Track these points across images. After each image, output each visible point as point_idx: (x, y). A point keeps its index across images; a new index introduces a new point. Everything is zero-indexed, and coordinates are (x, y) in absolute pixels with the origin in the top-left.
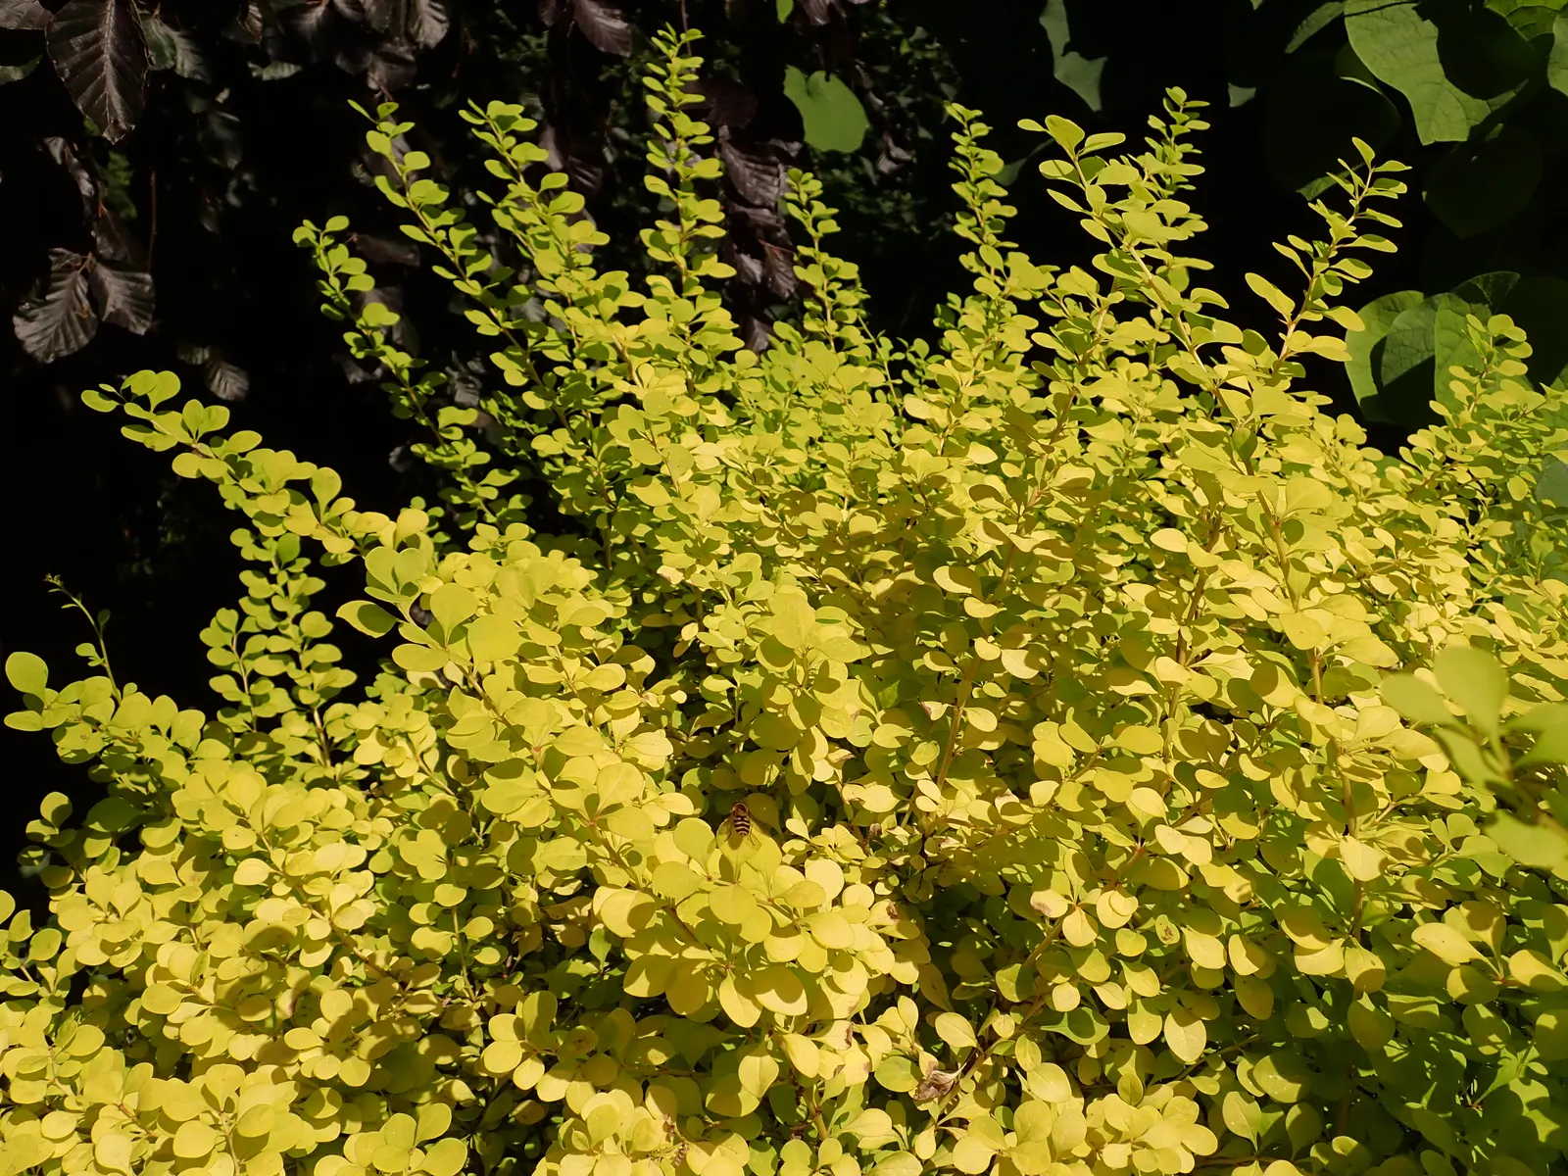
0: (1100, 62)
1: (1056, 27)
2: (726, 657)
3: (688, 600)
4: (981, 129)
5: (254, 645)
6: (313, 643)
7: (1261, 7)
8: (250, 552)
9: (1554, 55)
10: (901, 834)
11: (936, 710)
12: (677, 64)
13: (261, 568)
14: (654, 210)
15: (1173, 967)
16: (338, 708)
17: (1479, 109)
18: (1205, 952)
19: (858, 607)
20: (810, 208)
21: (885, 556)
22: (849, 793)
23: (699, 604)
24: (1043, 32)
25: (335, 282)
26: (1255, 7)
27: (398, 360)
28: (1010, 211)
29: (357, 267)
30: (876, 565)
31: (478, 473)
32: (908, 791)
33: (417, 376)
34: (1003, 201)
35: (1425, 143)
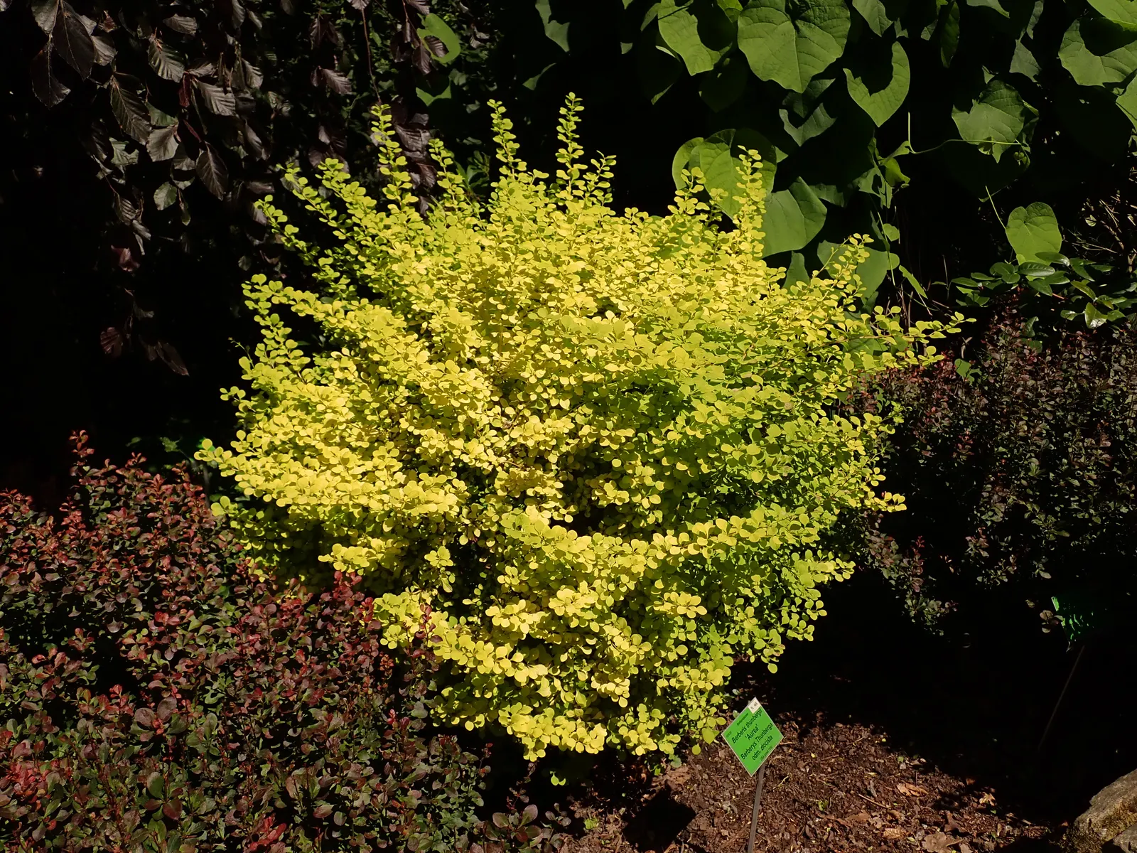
0: (567, 25)
1: (544, 10)
2: (438, 330)
3: (422, 315)
4: (503, 110)
5: (273, 354)
6: (292, 350)
7: (630, 5)
8: (262, 323)
9: (739, 34)
10: (492, 368)
11: (495, 334)
12: (382, 118)
13: (267, 327)
14: (385, 181)
15: (560, 387)
16: (307, 370)
17: (717, 55)
18: (564, 381)
19: (473, 310)
20: (440, 154)
21: (479, 294)
22: (477, 360)
23: (427, 316)
24: (537, 12)
25: (273, 220)
26: (626, 6)
27: (302, 244)
28: (517, 146)
29: (279, 213)
30: (477, 297)
31: (337, 280)
32: (491, 356)
33: (309, 249)
34: (514, 141)
35: (692, 74)
